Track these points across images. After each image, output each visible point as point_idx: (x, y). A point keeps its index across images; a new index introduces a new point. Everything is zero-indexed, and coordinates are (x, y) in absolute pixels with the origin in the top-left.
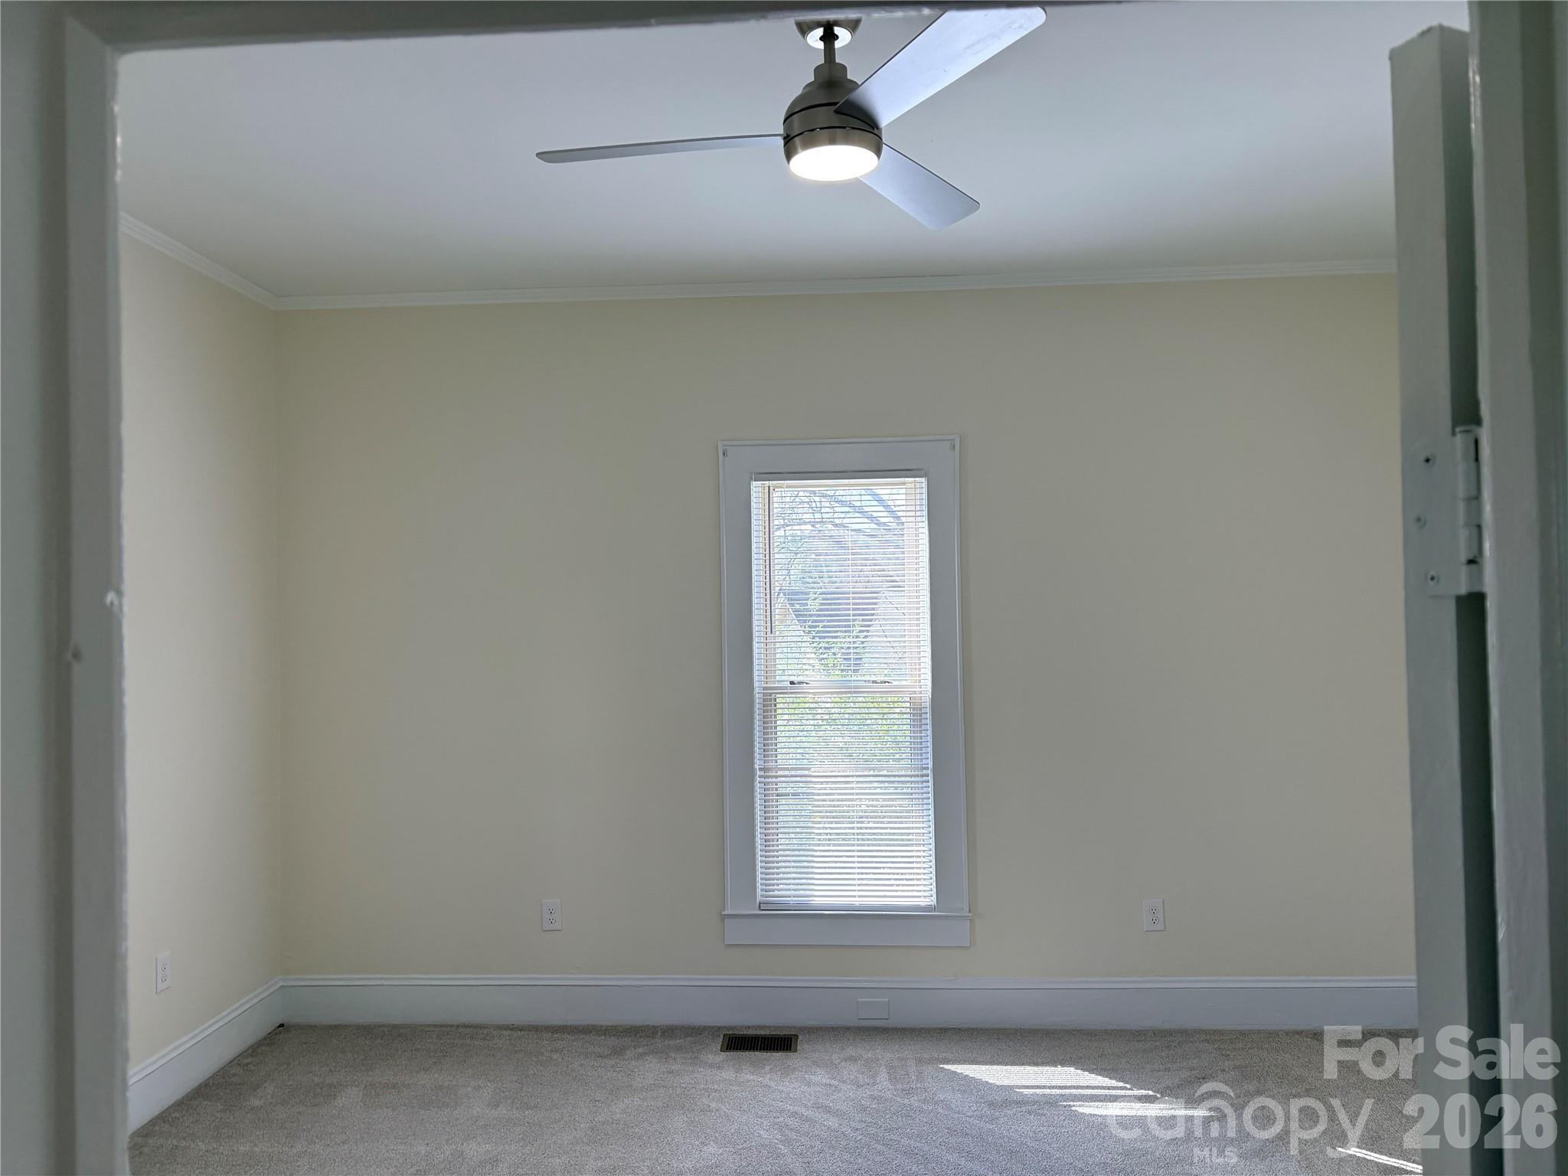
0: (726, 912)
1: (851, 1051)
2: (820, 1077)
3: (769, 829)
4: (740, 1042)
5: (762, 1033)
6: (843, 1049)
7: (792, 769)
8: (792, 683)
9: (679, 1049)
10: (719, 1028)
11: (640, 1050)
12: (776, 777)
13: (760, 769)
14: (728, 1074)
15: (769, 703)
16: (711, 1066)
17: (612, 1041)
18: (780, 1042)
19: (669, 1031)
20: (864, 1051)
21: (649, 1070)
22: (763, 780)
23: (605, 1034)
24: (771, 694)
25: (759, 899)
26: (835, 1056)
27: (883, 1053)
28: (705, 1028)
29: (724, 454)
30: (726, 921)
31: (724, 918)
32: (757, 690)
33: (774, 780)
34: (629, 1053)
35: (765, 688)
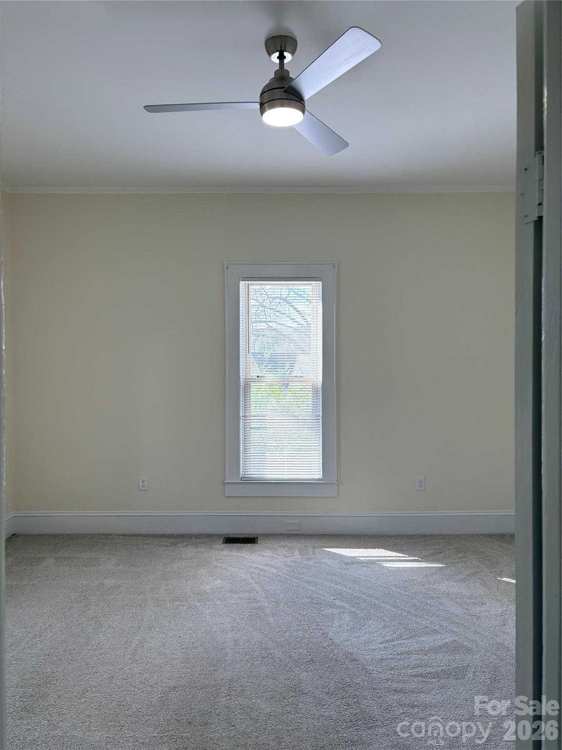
0: (226, 482)
1: (282, 543)
2: (268, 553)
3: (246, 443)
4: (231, 540)
5: (242, 536)
6: (279, 543)
7: (258, 416)
8: (258, 377)
9: (203, 543)
10: (221, 535)
11: (185, 544)
12: (250, 420)
13: (243, 416)
14: (226, 552)
15: (247, 386)
16: (218, 550)
17: (171, 540)
18: (250, 541)
19: (198, 536)
20: (289, 543)
21: (189, 551)
22: (244, 421)
23: (168, 538)
24: (248, 382)
25: (241, 475)
26: (275, 545)
27: (297, 544)
28: (215, 535)
29: (227, 268)
30: (226, 485)
31: (225, 484)
32: (241, 380)
33: (249, 421)
34: (180, 545)
35: (245, 379)
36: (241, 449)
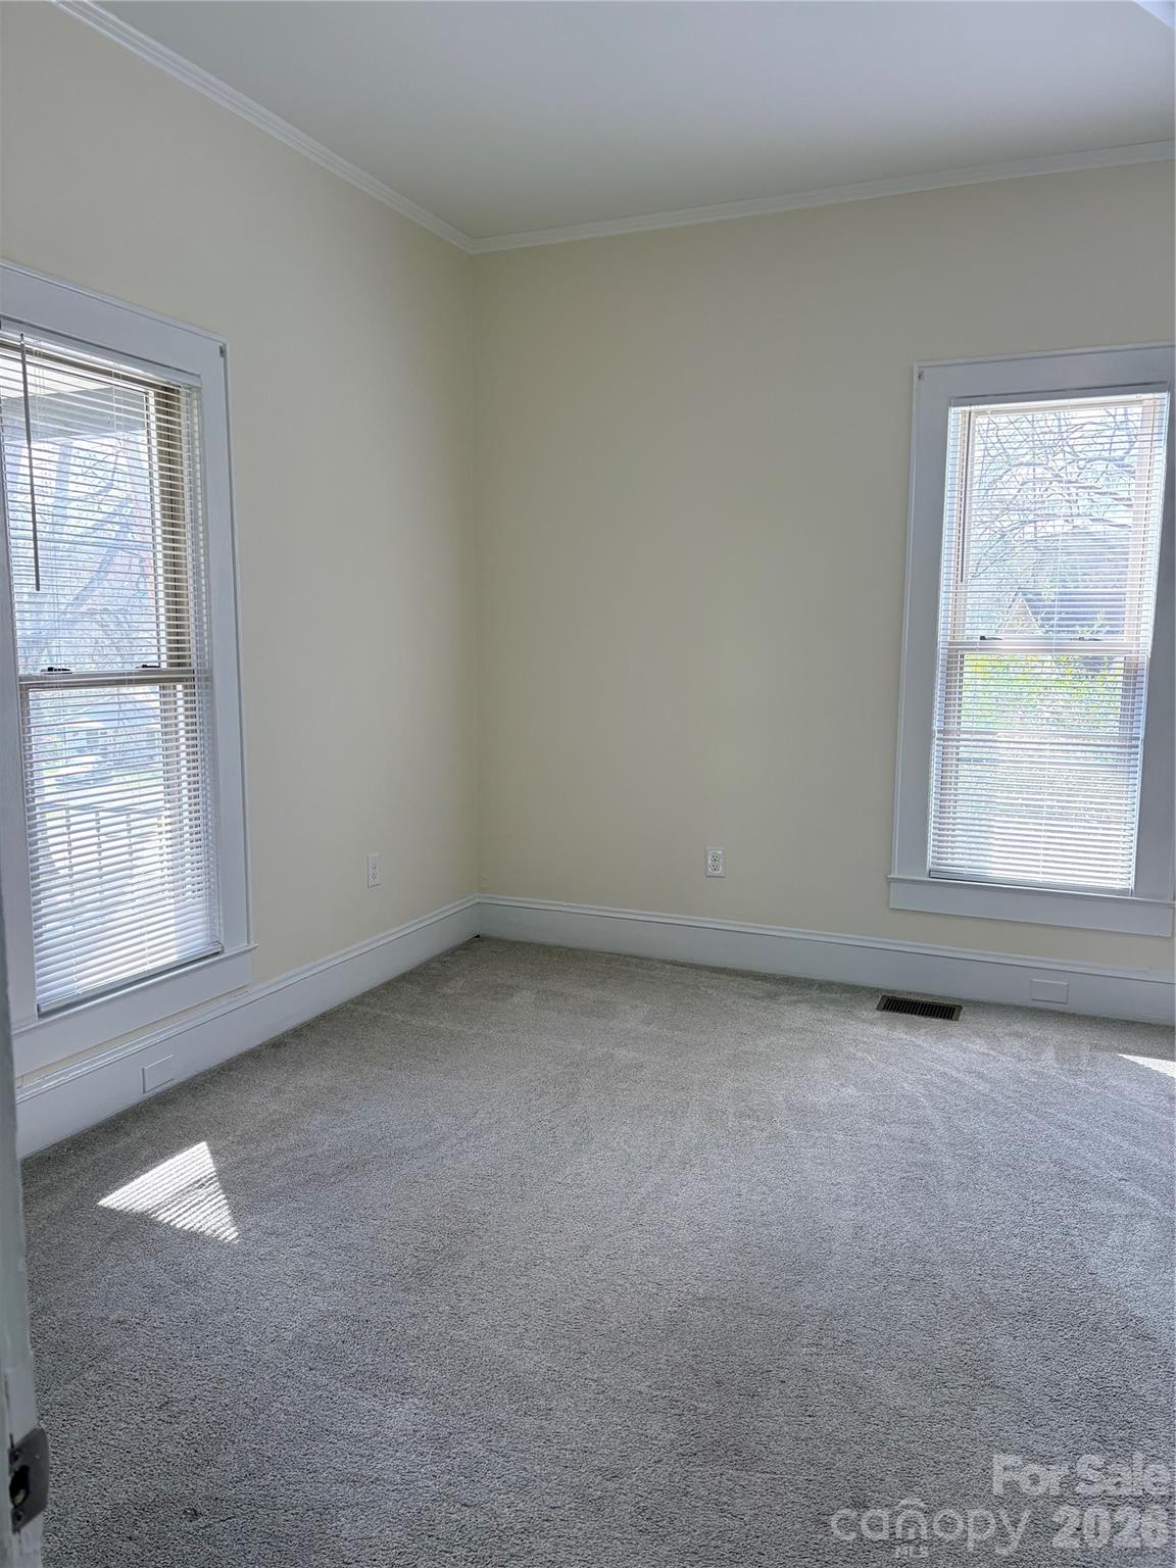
0: (892, 876)
1: (1018, 1027)
2: (979, 1045)
3: (945, 795)
4: (896, 1005)
5: (924, 999)
6: (1009, 1025)
7: (976, 733)
8: (983, 638)
9: (832, 1002)
10: (878, 990)
11: (795, 998)
12: (958, 740)
13: (939, 732)
14: (880, 1030)
15: (955, 661)
16: (863, 1021)
17: (768, 986)
18: (943, 1011)
19: (826, 986)
20: (1033, 1030)
21: (800, 1015)
22: (941, 742)
23: (762, 980)
24: (957, 650)
25: (929, 865)
26: (999, 1030)
27: (1054, 1036)
28: (863, 988)
29: (919, 377)
30: (892, 884)
31: (890, 881)
32: (940, 645)
33: (955, 743)
34: (782, 999)
35: (950, 644)
36: (933, 807)
